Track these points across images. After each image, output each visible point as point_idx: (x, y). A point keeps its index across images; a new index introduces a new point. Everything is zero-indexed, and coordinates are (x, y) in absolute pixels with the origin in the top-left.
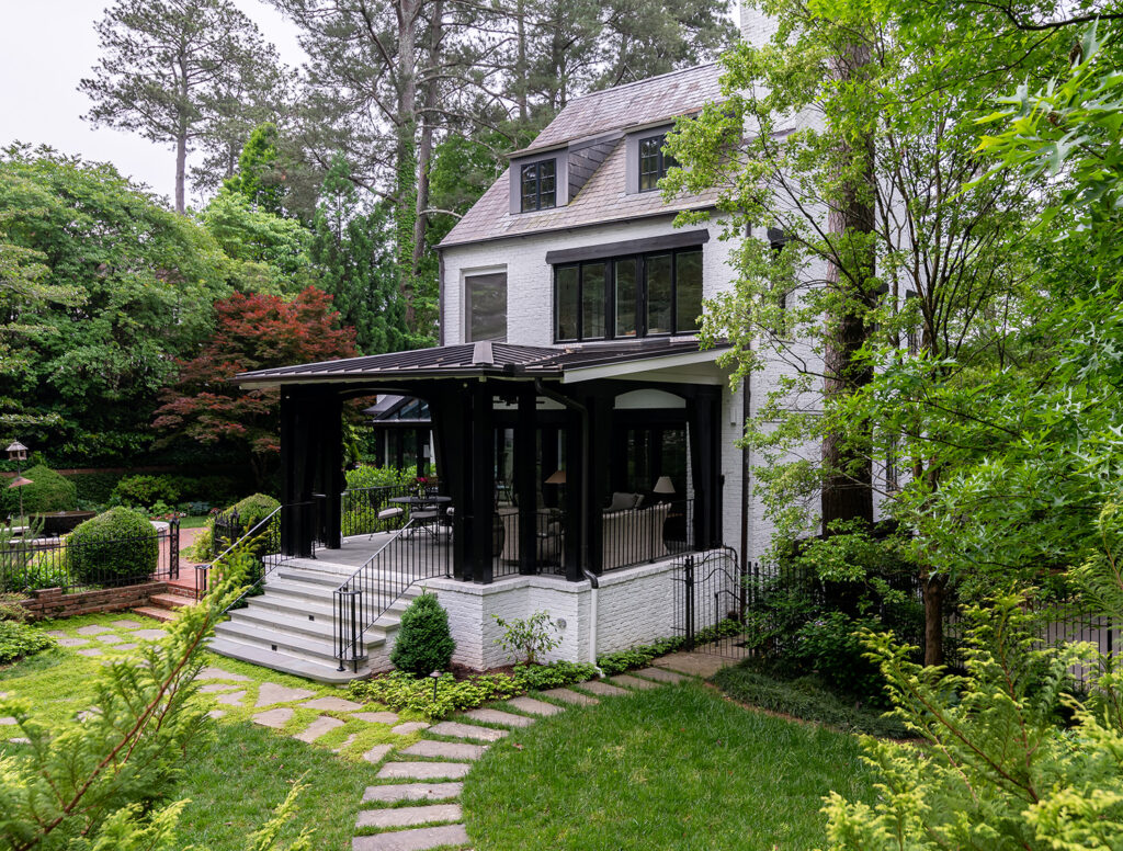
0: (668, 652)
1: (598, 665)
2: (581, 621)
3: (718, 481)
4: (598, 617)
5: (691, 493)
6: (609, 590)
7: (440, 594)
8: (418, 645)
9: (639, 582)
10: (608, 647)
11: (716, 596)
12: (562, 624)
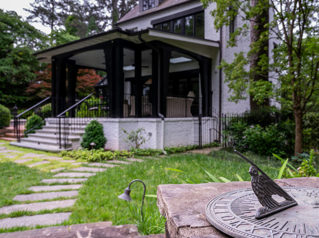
0: (192, 149)
1: (165, 150)
2: (157, 133)
3: (210, 93)
4: (164, 133)
5: (201, 96)
6: (169, 123)
7: (103, 123)
8: (90, 138)
9: (181, 122)
10: (169, 145)
11: (210, 130)
12: (150, 134)
